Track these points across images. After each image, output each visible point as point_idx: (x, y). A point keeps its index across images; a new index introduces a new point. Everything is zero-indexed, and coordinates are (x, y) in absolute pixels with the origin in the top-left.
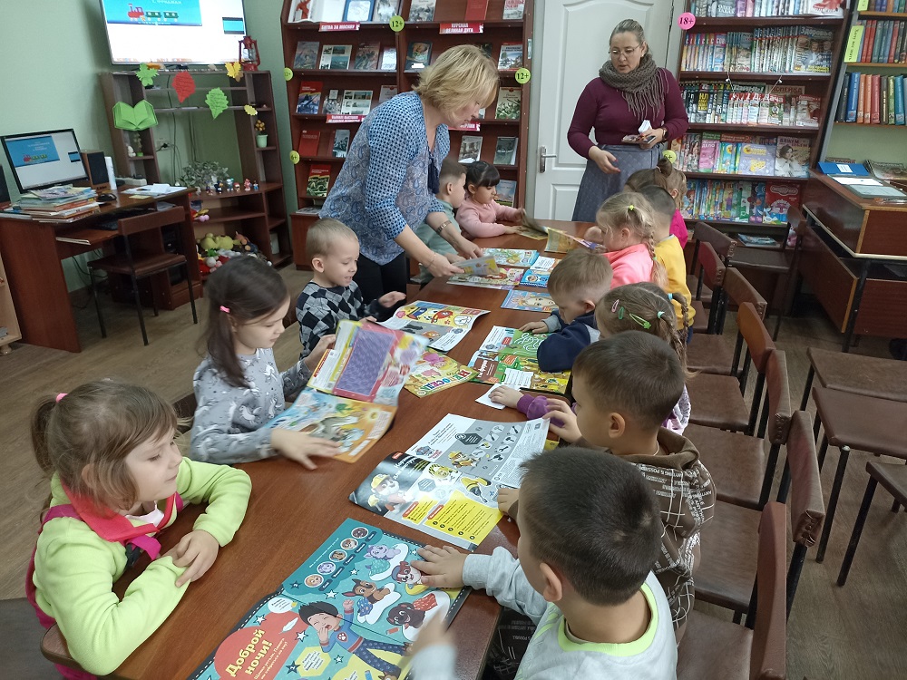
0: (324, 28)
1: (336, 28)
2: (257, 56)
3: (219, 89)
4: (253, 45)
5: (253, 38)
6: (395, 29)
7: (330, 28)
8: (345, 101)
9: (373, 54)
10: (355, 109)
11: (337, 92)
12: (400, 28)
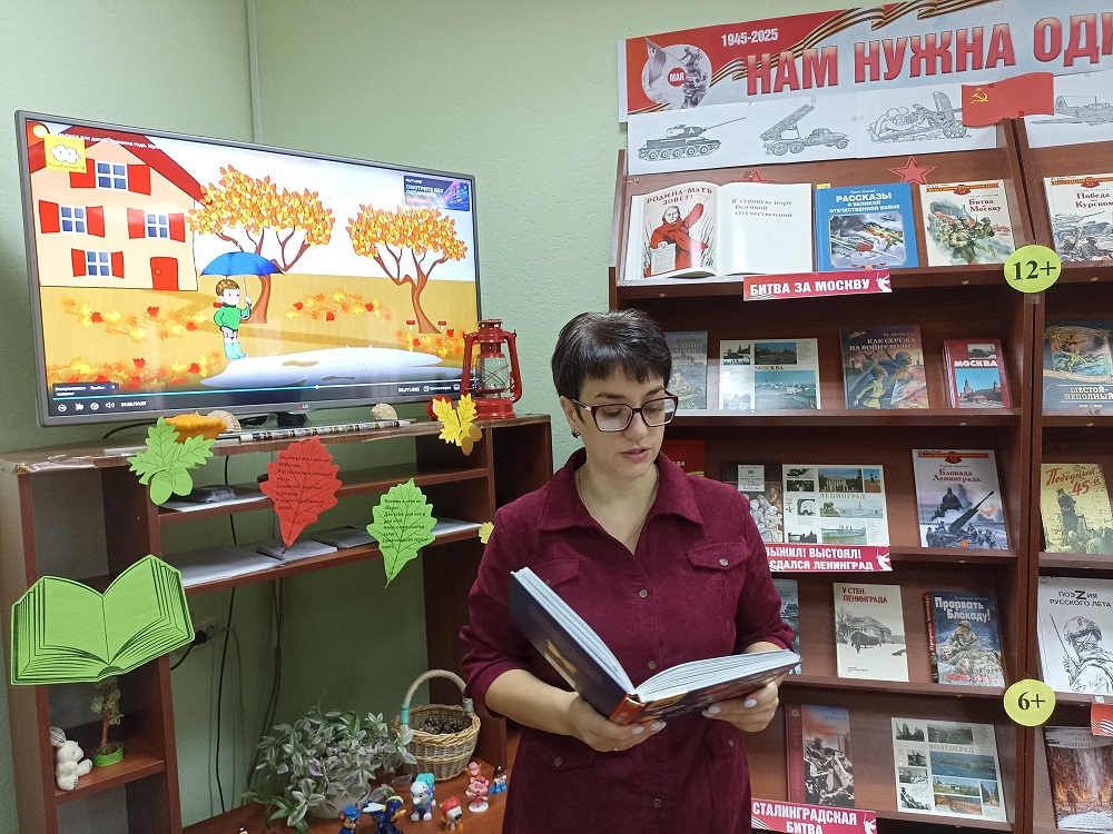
0: (756, 293)
1: (803, 289)
2: (515, 374)
3: (411, 483)
4: (505, 347)
5: (506, 328)
6: (1024, 286)
7: (781, 291)
8: (791, 498)
9: (902, 362)
10: (833, 524)
11: (760, 470)
12: (1045, 282)
